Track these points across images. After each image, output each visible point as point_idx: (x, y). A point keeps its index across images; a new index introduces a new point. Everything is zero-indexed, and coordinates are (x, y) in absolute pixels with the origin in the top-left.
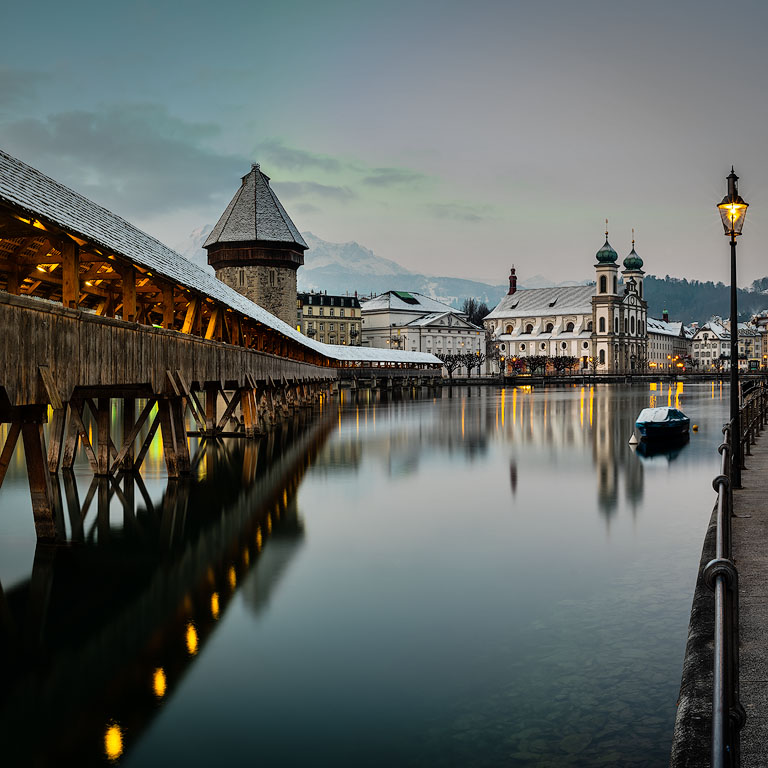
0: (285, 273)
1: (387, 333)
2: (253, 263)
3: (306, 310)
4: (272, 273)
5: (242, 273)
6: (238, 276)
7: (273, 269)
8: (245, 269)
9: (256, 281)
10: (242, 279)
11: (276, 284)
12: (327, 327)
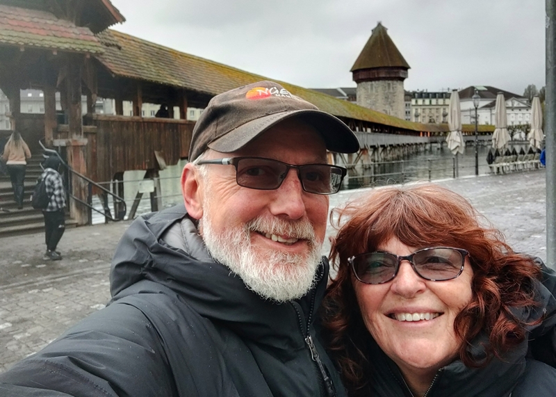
0: (397, 84)
1: (468, 113)
2: (378, 79)
3: (413, 102)
4: (389, 84)
5: (372, 85)
6: (369, 87)
7: (390, 82)
8: (373, 82)
9: (380, 89)
10: (372, 88)
11: (391, 90)
12: (427, 111)
